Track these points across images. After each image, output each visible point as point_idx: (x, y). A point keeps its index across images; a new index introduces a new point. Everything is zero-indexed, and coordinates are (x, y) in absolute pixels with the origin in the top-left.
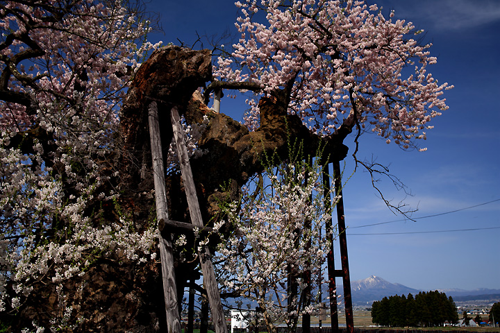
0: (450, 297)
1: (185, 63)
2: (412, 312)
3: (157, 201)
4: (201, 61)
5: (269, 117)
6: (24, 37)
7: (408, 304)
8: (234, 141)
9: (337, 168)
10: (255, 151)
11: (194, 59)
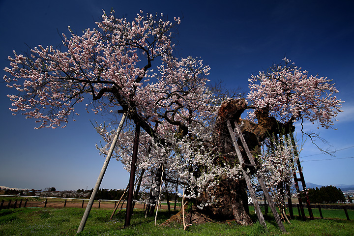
0: (339, 189)
1: (236, 104)
2: (319, 196)
3: (239, 157)
4: (242, 103)
5: (261, 118)
6: (177, 102)
7: (316, 192)
8: (254, 130)
9: (292, 136)
10: (262, 133)
11: (239, 103)
